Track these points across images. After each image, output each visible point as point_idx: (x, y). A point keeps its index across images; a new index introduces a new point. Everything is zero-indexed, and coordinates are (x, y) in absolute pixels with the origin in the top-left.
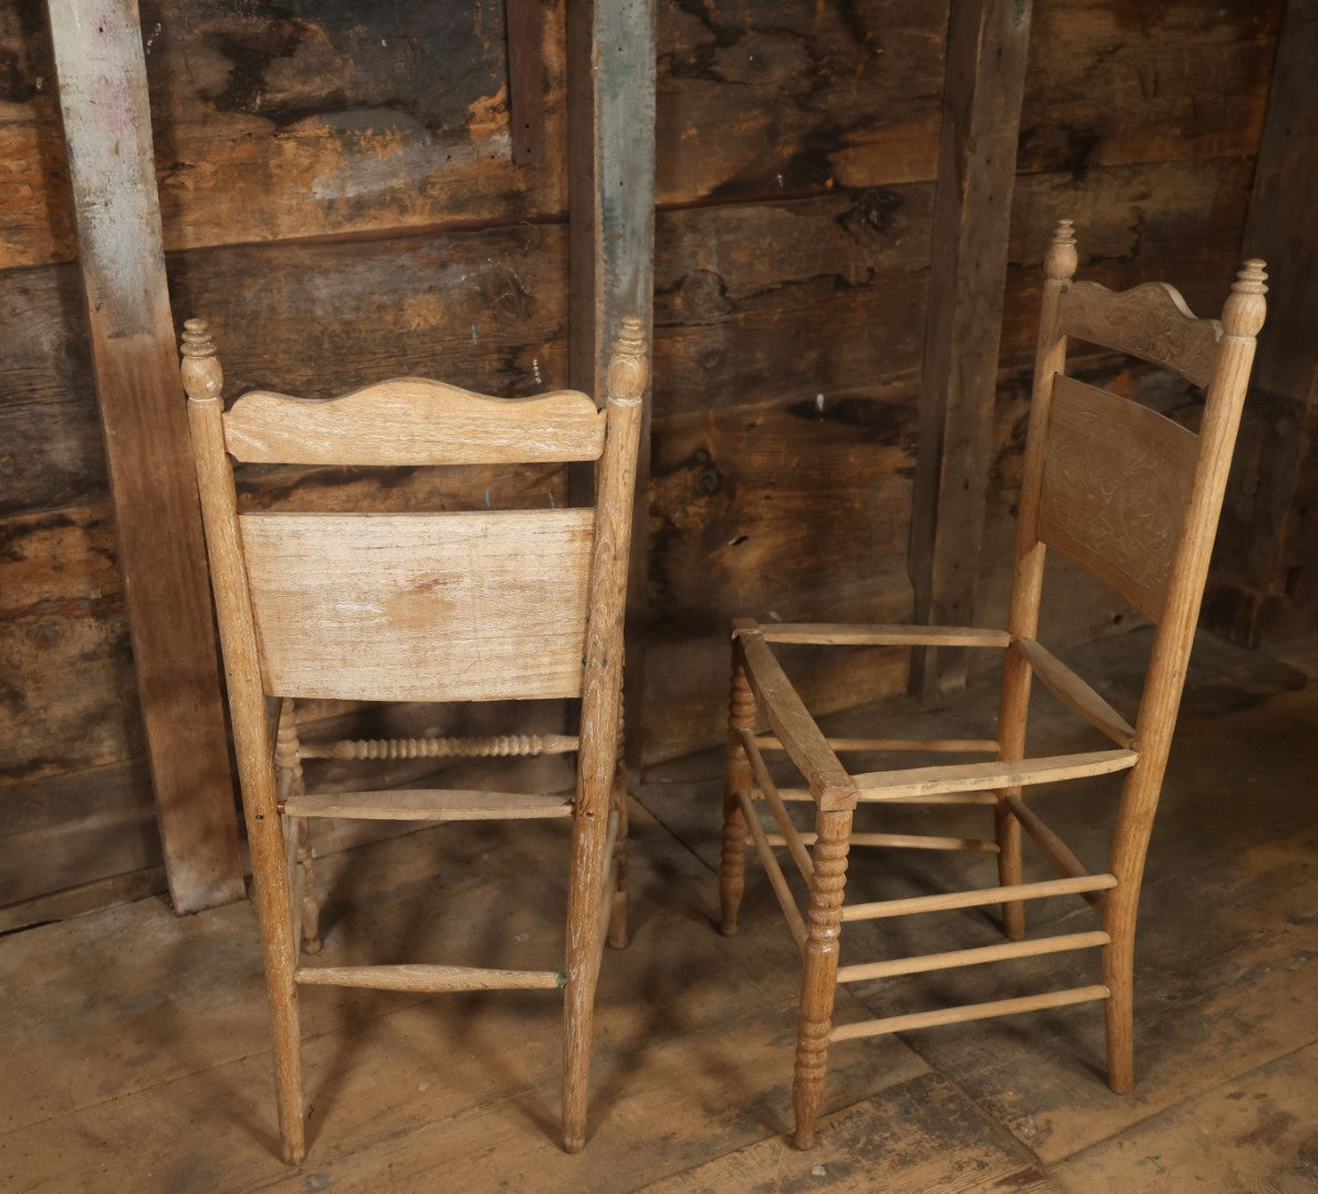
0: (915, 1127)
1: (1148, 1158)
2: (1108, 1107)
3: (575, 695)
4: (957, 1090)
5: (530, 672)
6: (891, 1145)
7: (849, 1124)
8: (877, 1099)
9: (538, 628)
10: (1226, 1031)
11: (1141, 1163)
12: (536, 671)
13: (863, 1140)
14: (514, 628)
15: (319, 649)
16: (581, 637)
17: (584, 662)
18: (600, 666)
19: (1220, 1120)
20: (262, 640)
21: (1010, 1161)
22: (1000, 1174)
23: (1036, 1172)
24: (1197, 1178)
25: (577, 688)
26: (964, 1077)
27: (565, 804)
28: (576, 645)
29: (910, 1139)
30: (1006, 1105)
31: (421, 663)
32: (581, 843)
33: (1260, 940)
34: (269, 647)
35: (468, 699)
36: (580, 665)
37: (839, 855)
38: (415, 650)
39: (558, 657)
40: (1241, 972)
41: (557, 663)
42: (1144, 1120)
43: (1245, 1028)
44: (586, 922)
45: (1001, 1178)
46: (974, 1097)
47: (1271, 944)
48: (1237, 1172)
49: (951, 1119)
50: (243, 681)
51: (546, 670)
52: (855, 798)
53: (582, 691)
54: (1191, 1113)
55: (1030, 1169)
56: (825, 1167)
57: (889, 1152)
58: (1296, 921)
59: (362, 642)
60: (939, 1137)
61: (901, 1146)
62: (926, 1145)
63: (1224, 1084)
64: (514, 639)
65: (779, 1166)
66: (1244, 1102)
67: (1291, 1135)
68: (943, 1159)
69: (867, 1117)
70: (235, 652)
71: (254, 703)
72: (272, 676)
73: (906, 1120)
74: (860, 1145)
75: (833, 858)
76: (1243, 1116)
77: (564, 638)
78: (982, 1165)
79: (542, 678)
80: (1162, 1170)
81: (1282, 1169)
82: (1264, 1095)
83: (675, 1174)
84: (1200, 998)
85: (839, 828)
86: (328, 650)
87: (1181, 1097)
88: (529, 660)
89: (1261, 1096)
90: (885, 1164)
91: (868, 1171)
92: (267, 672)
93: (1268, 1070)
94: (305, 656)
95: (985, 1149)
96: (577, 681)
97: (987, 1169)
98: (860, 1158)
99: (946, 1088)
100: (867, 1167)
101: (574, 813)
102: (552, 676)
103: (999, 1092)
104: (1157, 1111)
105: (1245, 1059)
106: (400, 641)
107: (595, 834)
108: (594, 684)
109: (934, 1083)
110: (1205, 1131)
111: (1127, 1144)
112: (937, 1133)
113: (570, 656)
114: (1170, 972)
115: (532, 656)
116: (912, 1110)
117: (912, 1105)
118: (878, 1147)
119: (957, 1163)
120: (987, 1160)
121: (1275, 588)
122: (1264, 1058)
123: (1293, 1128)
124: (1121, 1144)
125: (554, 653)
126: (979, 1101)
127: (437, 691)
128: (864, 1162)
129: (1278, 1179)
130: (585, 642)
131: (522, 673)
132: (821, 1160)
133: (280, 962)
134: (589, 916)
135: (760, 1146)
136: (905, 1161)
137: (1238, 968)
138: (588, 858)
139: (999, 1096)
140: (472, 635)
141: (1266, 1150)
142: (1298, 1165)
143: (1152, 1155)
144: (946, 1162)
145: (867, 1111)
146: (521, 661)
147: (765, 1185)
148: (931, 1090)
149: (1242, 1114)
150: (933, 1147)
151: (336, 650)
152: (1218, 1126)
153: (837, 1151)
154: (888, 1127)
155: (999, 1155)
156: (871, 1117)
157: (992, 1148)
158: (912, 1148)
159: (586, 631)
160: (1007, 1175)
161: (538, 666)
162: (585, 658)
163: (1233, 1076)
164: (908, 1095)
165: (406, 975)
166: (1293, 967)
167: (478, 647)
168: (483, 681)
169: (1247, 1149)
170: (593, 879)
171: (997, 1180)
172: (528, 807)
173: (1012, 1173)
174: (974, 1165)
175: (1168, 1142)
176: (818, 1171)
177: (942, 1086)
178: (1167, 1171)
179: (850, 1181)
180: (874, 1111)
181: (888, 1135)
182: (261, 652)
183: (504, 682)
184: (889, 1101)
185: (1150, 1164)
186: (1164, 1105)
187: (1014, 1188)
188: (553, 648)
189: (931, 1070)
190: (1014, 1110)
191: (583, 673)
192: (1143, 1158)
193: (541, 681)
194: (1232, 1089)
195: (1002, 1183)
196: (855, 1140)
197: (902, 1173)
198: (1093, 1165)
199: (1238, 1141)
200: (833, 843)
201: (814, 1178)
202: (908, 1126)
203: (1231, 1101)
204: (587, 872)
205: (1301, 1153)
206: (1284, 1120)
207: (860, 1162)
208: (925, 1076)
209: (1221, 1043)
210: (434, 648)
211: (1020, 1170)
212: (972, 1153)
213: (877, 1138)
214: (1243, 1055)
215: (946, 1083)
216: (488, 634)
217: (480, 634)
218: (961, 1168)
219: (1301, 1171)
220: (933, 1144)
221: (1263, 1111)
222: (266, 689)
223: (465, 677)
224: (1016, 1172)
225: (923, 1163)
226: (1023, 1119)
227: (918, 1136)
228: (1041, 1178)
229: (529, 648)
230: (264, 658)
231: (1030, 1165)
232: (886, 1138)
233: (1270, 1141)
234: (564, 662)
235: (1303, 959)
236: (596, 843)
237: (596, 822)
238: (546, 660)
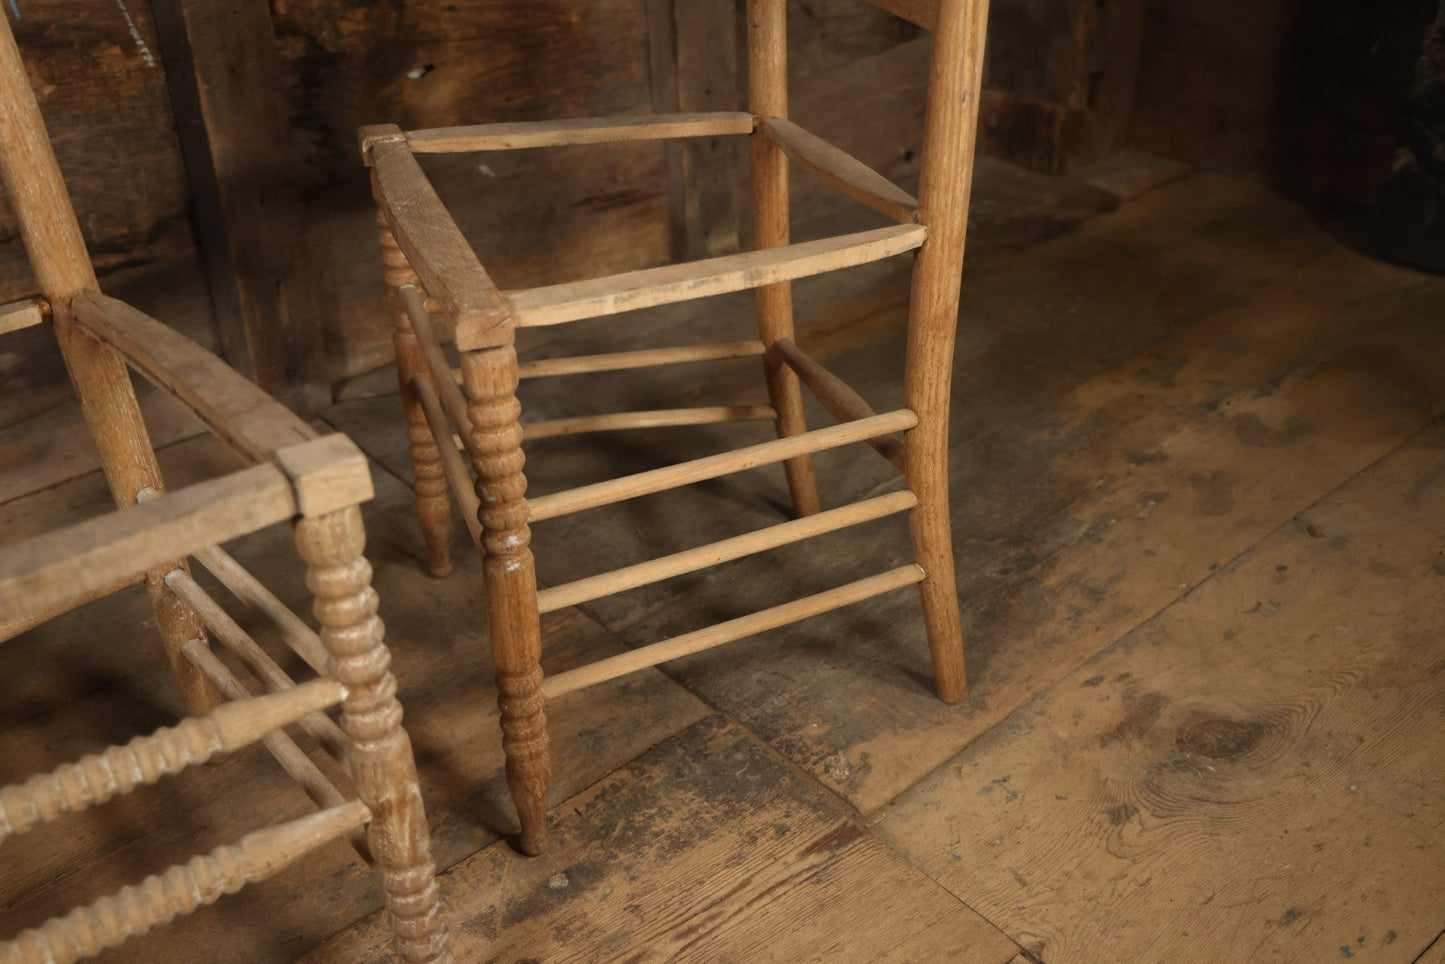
0: (690, 795)
1: (994, 782)
2: (938, 723)
4: (745, 733)
6: (659, 824)
7: (601, 805)
8: (639, 764)
10: (1073, 602)
11: (987, 790)
13: (621, 824)
19: (1078, 716)
21: (819, 818)
22: (807, 839)
23: (854, 828)
24: (1058, 798)
26: (754, 715)
29: (684, 811)
30: (809, 742)
33: (1100, 488)
37: (504, 418)
40: (1083, 529)
42: (986, 732)
43: (1096, 595)
45: (808, 844)
46: (767, 739)
47: (1114, 491)
48: (1105, 782)
49: (738, 774)
52: (511, 325)
54: (1042, 713)
55: (845, 824)
56: (567, 873)
57: (657, 835)
58: (1141, 460)
60: (722, 802)
61: (673, 823)
62: (707, 817)
63: (1077, 669)
65: (501, 885)
66: (1104, 688)
67: (1165, 720)
68: (730, 832)
69: (625, 791)
73: (678, 786)
74: (615, 834)
75: (495, 426)
76: (1105, 707)
78: (781, 831)
80: (1014, 795)
81: (1160, 767)
82: (1127, 676)
83: (350, 926)
84: (1039, 566)
85: (495, 376)
87: (1029, 695)
89: (1124, 677)
90: (651, 853)
91: (628, 869)
93: (1127, 644)
95: (784, 807)
97: (788, 834)
98: (616, 852)
99: (729, 732)
100: (627, 863)
103: (801, 727)
104: (1000, 718)
105: (1099, 633)
109: (714, 729)
110: (1062, 734)
111: (966, 769)
112: (721, 797)
114: (1001, 541)
116: (686, 771)
117: (686, 763)
118: (639, 832)
119: (748, 833)
120: (788, 822)
121: (1076, 100)
122: (1122, 629)
123: (1166, 711)
124: (959, 769)
126: (774, 742)
128: (622, 856)
129: (1155, 782)
132: (562, 865)
135: (474, 859)
136: (678, 844)
137: (1078, 524)
139: (800, 732)
141: (1137, 745)
142: (1178, 758)
143: (1000, 777)
144: (735, 836)
145: (624, 783)
147: (482, 916)
148: (710, 740)
149: (1104, 704)
150: (715, 817)
152: (1076, 724)
153: (584, 846)
154: (655, 800)
155: (804, 812)
156: (631, 790)
157: (794, 804)
158: (688, 822)
160: (815, 839)
163: (1087, 657)
164: (680, 751)
166: (1141, 514)
169: (1116, 749)
171: (802, 848)
173: (821, 835)
174: (771, 832)
175: (1016, 757)
176: (557, 882)
177: (726, 730)
178: (1020, 796)
179: (603, 887)
180: (634, 781)
181: (654, 811)
184: (655, 763)
185: (997, 788)
186: (1008, 710)
187: (826, 855)
189: (710, 712)
190: (820, 747)
192: (988, 782)
194: (1088, 674)
195: (809, 851)
196: (609, 826)
197: (674, 861)
198: (926, 805)
199: (1103, 740)
200: (491, 401)
201: (552, 892)
202: (680, 795)
203: (1090, 689)
205: (1179, 741)
206: (1153, 704)
207: (615, 857)
208: (702, 722)
209: (1069, 619)
211: (835, 826)
212: (769, 816)
213: (639, 818)
214: (1097, 629)
215: (730, 727)
218: (753, 840)
219: (1181, 766)
220: (715, 813)
221: (1127, 696)
224: (828, 831)
225: (703, 842)
226: (832, 758)
227: (694, 806)
228: (861, 834)
231: (845, 819)
232: (651, 817)
233: (1140, 734)
235: (1152, 503)
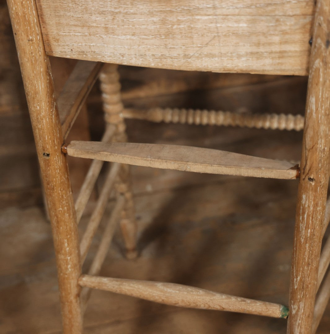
3: (302, 73)
5: (262, 49)
9: (270, 8)
12: (268, 49)
14: (249, 7)
15: (86, 16)
16: (308, 19)
17: (311, 43)
18: (323, 46)
20: (41, 6)
25: (304, 66)
27: (292, 168)
28: (304, 27)
31: (169, 34)
32: (304, 203)
34: (47, 13)
35: (209, 70)
36: (307, 45)
38: (163, 22)
39: (287, 37)
41: (286, 42)
44: (306, 268)
50: (26, 41)
51: (276, 48)
53: (308, 70)
59: (120, 12)
64: (249, 17)
70: (17, 14)
71: (36, 60)
72: (51, 38)
77: (293, 19)
79: (273, 55)
86: (93, 18)
88: (263, 39)
92: (47, 35)
94: (76, 23)
96: (305, 60)
101: (298, 177)
102: (282, 54)
106: (151, 14)
107: (315, 196)
108: (318, 63)
113: (298, 37)
115: (264, 34)
125: (284, 33)
127: (183, 61)
130: (312, 24)
131: (255, 49)
133: (67, 269)
134: (308, 264)
138: (308, 216)
140: (211, 11)
146: (254, 39)
151: (99, 18)
159: (313, 13)
161: (270, 44)
162: (311, 39)
165: (161, 291)
167: (216, 23)
168: (221, 55)
170: (313, 234)
172: (259, 168)
182: (40, 16)
183: (239, 56)
188: (284, 28)
191: (309, 52)
193: (273, 58)
204: (307, 228)
210: (179, 22)
216: (225, 11)
217: (218, 12)
222: (47, 50)
223: (206, 50)
229: (262, 26)
230: (44, 22)
234: (294, 42)
236: (316, 205)
237: (316, 186)
238: (276, 39)
